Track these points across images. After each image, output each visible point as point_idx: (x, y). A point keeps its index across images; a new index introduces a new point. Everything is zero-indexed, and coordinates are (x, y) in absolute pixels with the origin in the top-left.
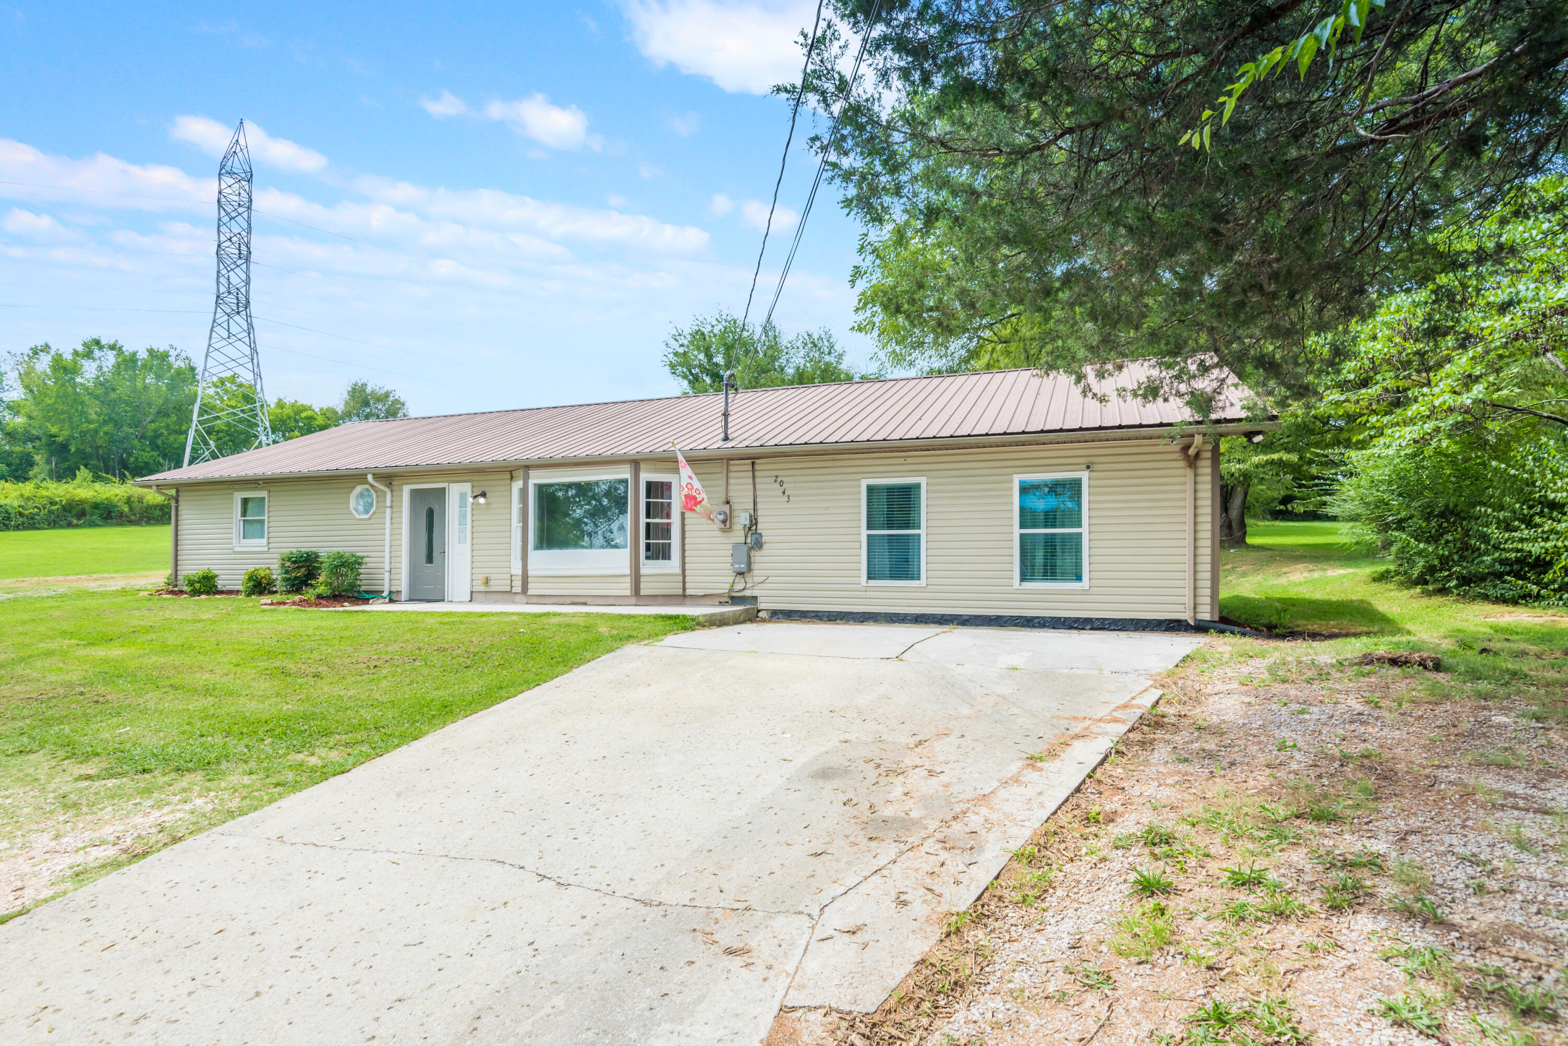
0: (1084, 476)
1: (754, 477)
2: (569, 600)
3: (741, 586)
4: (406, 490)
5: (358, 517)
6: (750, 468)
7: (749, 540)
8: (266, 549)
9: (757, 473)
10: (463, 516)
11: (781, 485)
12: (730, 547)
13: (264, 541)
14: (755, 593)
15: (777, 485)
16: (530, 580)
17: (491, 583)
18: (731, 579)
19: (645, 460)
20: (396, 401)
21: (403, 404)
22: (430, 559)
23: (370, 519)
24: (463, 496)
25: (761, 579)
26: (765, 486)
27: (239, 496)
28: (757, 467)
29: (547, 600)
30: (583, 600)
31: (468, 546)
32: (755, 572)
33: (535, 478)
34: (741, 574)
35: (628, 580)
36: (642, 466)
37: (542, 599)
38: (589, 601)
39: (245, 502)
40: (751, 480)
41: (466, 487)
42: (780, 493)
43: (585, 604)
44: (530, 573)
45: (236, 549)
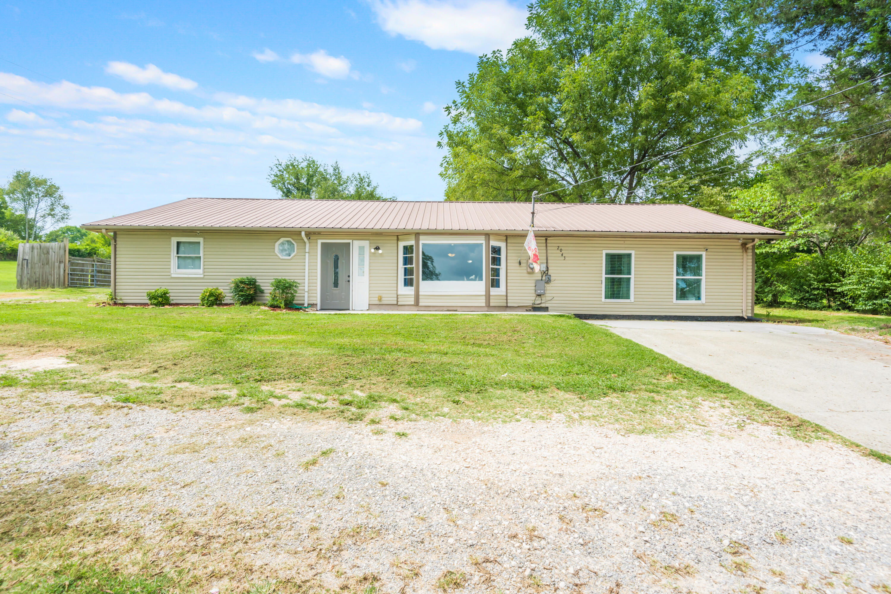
0: (704, 254)
1: (546, 246)
2: (445, 309)
3: (539, 302)
4: (320, 242)
5: (281, 257)
6: (544, 241)
7: (544, 278)
8: (202, 276)
9: (548, 245)
10: (362, 261)
11: (561, 250)
12: (534, 282)
13: (201, 271)
14: (547, 305)
15: (559, 251)
16: (420, 297)
17: (383, 299)
18: (534, 298)
19: (492, 234)
20: (53, 186)
21: (58, 188)
22: (336, 284)
23: (291, 259)
24: (362, 248)
25: (551, 298)
26: (553, 252)
27: (174, 240)
28: (548, 241)
29: (431, 309)
30: (455, 309)
31: (366, 278)
32: (547, 295)
33: (423, 240)
34: (539, 295)
35: (484, 298)
36: (491, 237)
37: (428, 308)
38: (458, 309)
39: (178, 243)
40: (545, 248)
41: (366, 243)
42: (560, 255)
43: (456, 311)
44: (420, 293)
45: (173, 276)
